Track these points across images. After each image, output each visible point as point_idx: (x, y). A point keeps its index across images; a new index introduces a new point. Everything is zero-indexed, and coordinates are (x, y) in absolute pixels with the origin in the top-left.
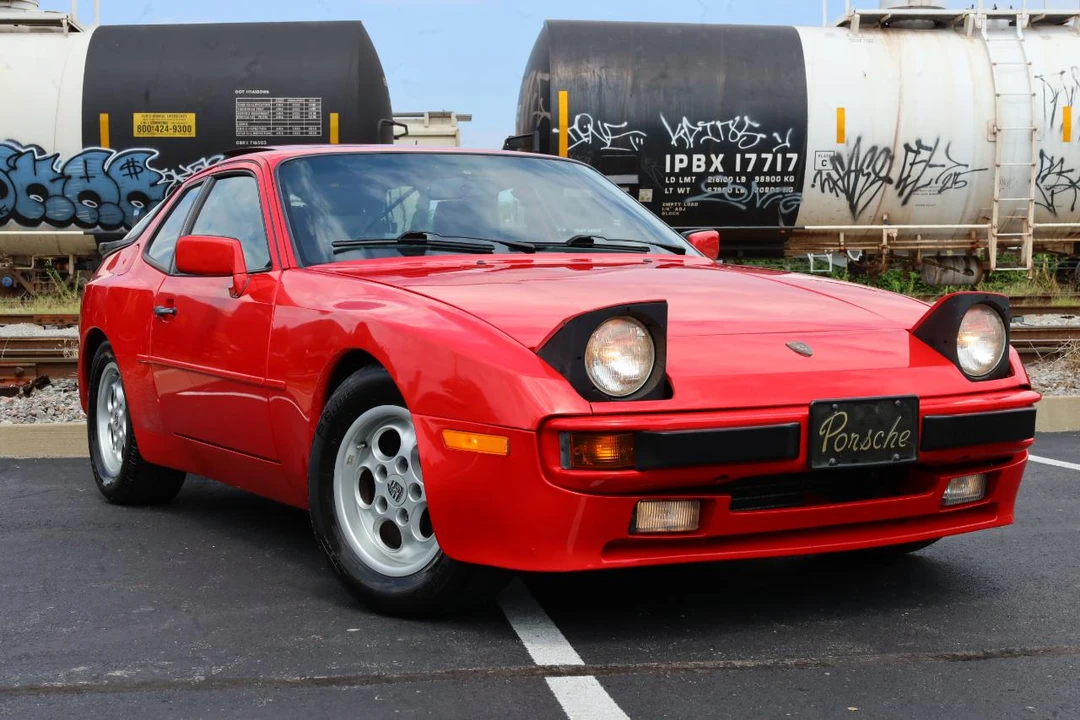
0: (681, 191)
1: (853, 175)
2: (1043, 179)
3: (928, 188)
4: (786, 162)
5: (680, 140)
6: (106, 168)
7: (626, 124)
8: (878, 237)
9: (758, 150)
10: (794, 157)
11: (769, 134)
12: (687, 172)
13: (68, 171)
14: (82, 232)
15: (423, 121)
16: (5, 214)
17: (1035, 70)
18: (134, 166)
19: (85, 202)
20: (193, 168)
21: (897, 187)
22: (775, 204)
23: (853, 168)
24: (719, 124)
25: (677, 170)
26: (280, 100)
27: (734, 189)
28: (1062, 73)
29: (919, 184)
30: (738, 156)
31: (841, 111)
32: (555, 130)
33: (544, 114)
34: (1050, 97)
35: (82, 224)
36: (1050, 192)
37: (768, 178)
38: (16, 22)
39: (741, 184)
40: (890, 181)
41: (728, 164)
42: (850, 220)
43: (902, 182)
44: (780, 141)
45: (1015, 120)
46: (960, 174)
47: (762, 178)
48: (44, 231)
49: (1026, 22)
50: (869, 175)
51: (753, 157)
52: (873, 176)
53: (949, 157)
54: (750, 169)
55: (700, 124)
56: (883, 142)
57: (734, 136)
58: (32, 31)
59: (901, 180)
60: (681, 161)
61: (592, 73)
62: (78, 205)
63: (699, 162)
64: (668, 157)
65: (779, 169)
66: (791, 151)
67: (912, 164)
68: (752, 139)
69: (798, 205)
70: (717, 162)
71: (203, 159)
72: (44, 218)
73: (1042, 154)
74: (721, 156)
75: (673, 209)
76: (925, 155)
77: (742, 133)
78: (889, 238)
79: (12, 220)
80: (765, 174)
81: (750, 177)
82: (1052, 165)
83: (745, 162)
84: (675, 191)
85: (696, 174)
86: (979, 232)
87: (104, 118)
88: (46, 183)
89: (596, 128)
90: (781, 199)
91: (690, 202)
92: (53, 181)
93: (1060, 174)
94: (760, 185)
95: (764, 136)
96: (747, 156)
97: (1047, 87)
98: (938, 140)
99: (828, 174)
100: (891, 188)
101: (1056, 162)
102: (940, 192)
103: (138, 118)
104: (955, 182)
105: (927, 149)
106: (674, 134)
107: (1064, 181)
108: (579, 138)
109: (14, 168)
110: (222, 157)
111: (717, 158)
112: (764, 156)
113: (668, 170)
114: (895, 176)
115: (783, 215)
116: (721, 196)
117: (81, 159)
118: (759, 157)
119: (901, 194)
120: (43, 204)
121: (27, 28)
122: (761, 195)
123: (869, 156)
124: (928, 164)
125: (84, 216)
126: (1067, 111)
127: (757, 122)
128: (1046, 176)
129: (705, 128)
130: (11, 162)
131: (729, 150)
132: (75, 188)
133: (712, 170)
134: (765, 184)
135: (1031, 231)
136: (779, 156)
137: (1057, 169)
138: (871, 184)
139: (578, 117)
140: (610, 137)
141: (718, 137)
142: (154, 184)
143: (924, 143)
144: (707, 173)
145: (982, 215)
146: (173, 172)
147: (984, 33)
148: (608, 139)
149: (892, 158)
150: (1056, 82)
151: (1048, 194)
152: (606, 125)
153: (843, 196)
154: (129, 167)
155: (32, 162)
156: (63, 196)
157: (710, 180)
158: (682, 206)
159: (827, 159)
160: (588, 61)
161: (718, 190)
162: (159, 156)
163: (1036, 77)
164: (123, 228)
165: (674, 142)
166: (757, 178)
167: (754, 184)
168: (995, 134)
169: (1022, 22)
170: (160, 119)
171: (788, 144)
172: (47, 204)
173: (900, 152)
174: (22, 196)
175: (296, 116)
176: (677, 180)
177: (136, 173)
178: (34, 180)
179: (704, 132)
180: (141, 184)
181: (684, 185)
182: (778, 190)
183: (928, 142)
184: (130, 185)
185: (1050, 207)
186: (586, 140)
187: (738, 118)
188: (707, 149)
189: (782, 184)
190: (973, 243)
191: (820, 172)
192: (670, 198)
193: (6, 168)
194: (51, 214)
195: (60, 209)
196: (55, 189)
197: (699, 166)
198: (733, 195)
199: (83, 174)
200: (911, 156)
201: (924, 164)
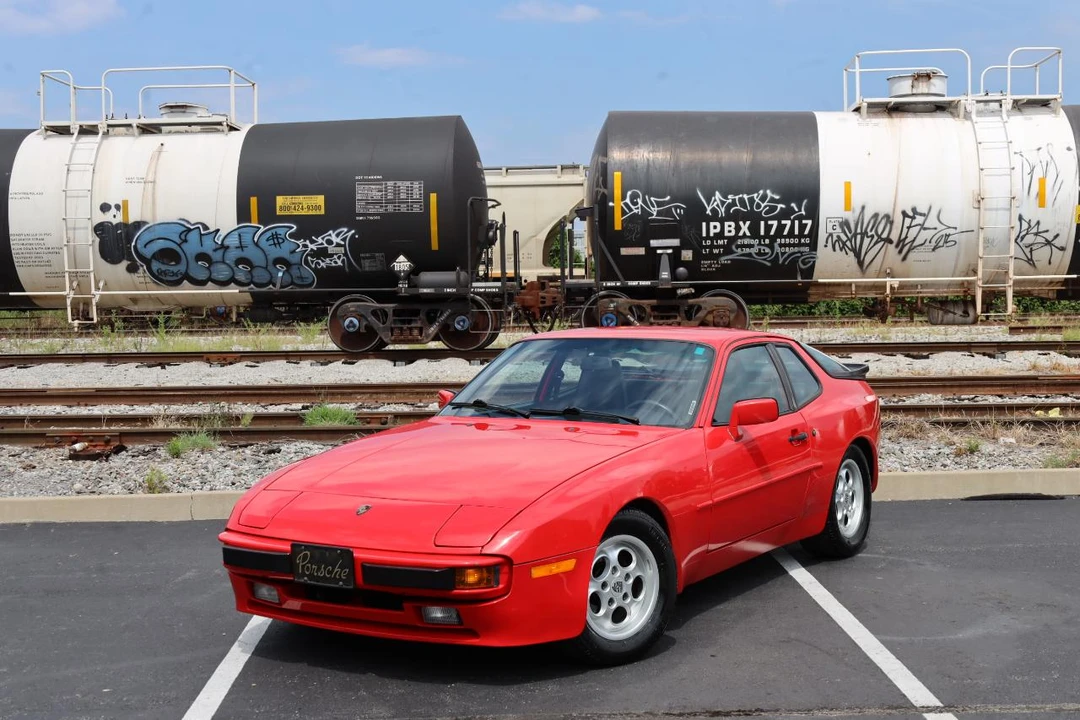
0: (716, 251)
1: (859, 237)
2: (1022, 238)
3: (923, 247)
4: (802, 227)
5: (714, 210)
6: (256, 239)
7: (668, 198)
8: (883, 287)
9: (779, 218)
10: (809, 222)
11: (788, 205)
12: (720, 235)
13: (226, 243)
14: (237, 291)
15: (556, 173)
16: (180, 276)
17: (1015, 147)
18: (277, 238)
19: (240, 266)
20: (323, 239)
21: (897, 246)
22: (795, 261)
23: (859, 231)
24: (746, 197)
25: (712, 235)
26: (390, 183)
27: (760, 250)
28: (1039, 149)
29: (915, 244)
30: (762, 223)
31: (848, 185)
32: (611, 204)
33: (602, 190)
34: (1027, 169)
35: (239, 283)
36: (1029, 249)
37: (787, 240)
38: (190, 124)
39: (765, 245)
40: (891, 242)
41: (755, 230)
42: (859, 273)
43: (901, 243)
44: (797, 210)
45: (997, 191)
46: (949, 235)
47: (783, 240)
48: (211, 290)
49: (1010, 106)
50: (872, 236)
51: (775, 223)
52: (876, 238)
53: (939, 221)
54: (772, 233)
55: (730, 197)
56: (884, 208)
57: (759, 206)
58: (203, 131)
59: (899, 241)
60: (715, 227)
61: (643, 155)
62: (235, 268)
63: (730, 228)
64: (704, 224)
65: (796, 232)
66: (806, 218)
67: (909, 228)
68: (773, 209)
69: (814, 262)
70: (745, 228)
71: (331, 232)
72: (210, 279)
73: (1020, 218)
74: (748, 223)
75: (710, 266)
76: (919, 220)
77: (765, 204)
78: (892, 288)
79: (185, 281)
80: (785, 237)
81: (773, 239)
82: (1030, 226)
83: (768, 228)
84: (711, 251)
85: (728, 238)
86: (969, 282)
87: (254, 201)
88: (210, 252)
89: (644, 201)
90: (799, 257)
91: (724, 260)
92: (215, 250)
93: (1036, 234)
94: (781, 245)
95: (783, 206)
96: (770, 222)
97: (1025, 162)
98: (930, 208)
99: (838, 237)
100: (891, 248)
101: (1033, 224)
102: (933, 250)
103: (280, 200)
104: (946, 242)
105: (921, 214)
106: (708, 205)
107: (1040, 239)
108: (631, 210)
109: (186, 241)
110: (345, 230)
111: (744, 224)
112: (783, 222)
113: (704, 235)
114: (894, 237)
115: (801, 270)
116: (750, 255)
117: (236, 232)
118: (779, 223)
119: (900, 252)
120: (208, 268)
121: (198, 128)
122: (783, 254)
123: (872, 222)
124: (923, 227)
125: (241, 277)
126: (1042, 181)
127: (778, 194)
128: (1025, 236)
129: (734, 200)
130: (183, 237)
131: (754, 218)
132: (232, 255)
133: (741, 234)
134: (785, 245)
135: (1011, 283)
136: (797, 222)
137: (1035, 230)
138: (875, 245)
139: (629, 193)
140: (656, 209)
141: (745, 207)
142: (293, 252)
143: (918, 210)
144: (736, 237)
145: (971, 268)
146: (308, 242)
147: (974, 116)
148: (654, 211)
149: (892, 223)
150: (1033, 158)
151: (1027, 250)
152: (652, 199)
153: (851, 254)
154: (273, 239)
155: (198, 237)
156: (223, 262)
157: (739, 242)
158: (717, 263)
159: (837, 224)
160: (638, 146)
161: (747, 250)
162: (297, 230)
163: (1015, 153)
164: (271, 286)
165: (708, 212)
166: (778, 240)
167: (776, 245)
168: (979, 202)
169: (1008, 105)
170: (297, 201)
171: (803, 212)
172: (212, 269)
173: (898, 218)
174: (192, 263)
175: (403, 196)
176: (712, 242)
177: (279, 243)
178: (200, 250)
179: (734, 203)
180: (283, 251)
181: (718, 247)
182: (796, 249)
183: (922, 209)
184: (275, 252)
185: (1030, 261)
186: (636, 211)
187: (761, 192)
188: (736, 217)
189: (800, 245)
190: (965, 292)
191: (831, 235)
192: (706, 257)
193: (179, 241)
194: (215, 276)
195: (222, 272)
196: (217, 256)
197: (730, 231)
198: (759, 254)
199: (238, 245)
200: (908, 221)
201: (919, 227)
